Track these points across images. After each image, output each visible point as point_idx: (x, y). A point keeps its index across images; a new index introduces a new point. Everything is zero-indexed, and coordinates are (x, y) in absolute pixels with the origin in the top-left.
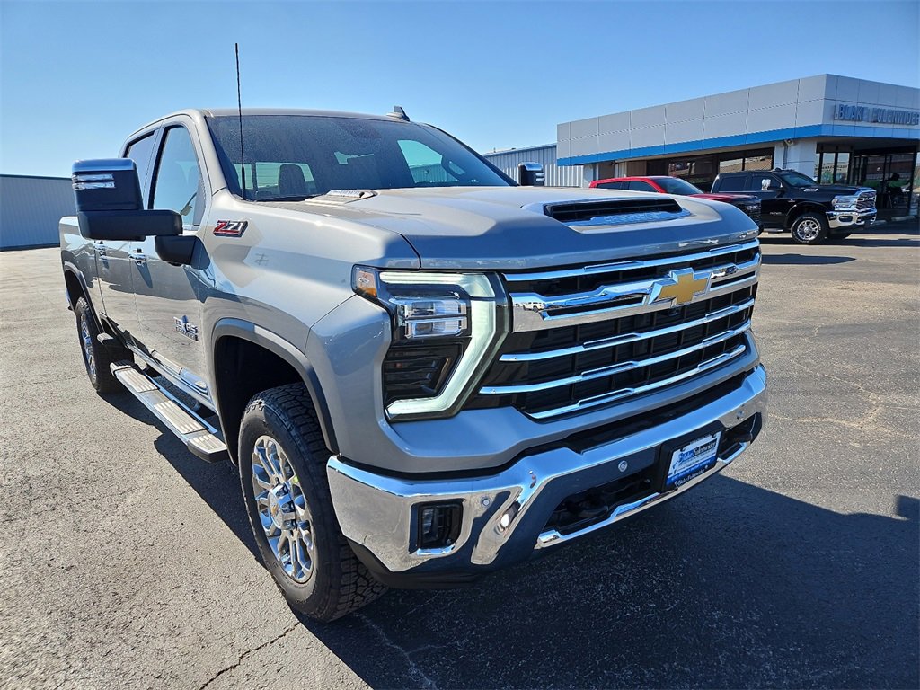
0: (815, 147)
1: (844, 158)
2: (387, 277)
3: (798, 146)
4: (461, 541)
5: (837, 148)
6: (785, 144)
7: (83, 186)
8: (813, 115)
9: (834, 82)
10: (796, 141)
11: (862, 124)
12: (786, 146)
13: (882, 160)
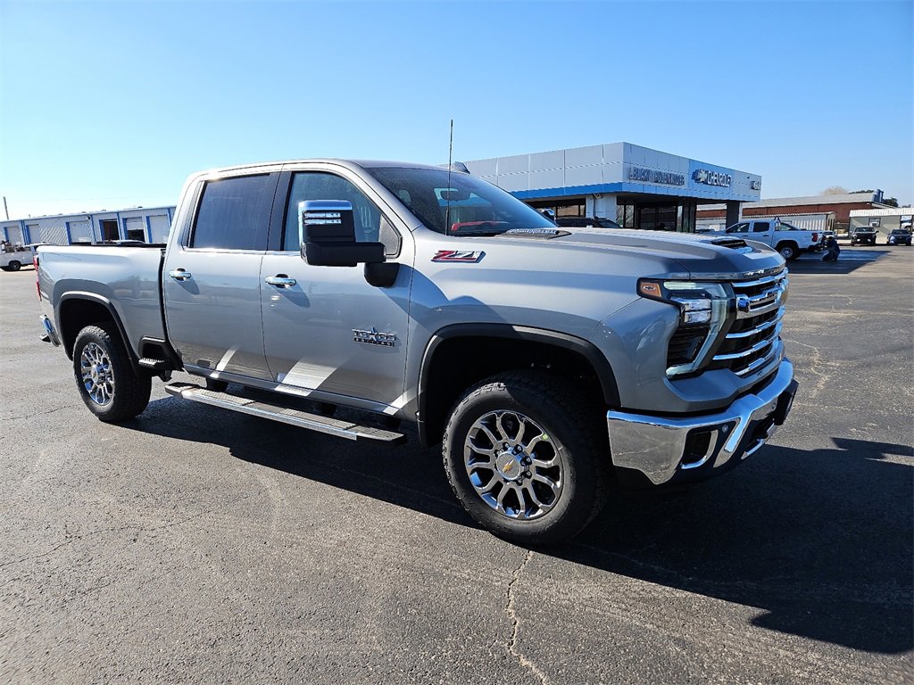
0: (615, 200)
1: (631, 209)
2: (669, 286)
3: (604, 199)
4: (710, 452)
5: (625, 201)
6: (594, 197)
7: (309, 222)
8: (614, 175)
9: (628, 147)
10: (602, 195)
11: (648, 183)
12: (595, 198)
13: (653, 211)
